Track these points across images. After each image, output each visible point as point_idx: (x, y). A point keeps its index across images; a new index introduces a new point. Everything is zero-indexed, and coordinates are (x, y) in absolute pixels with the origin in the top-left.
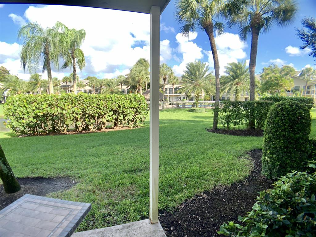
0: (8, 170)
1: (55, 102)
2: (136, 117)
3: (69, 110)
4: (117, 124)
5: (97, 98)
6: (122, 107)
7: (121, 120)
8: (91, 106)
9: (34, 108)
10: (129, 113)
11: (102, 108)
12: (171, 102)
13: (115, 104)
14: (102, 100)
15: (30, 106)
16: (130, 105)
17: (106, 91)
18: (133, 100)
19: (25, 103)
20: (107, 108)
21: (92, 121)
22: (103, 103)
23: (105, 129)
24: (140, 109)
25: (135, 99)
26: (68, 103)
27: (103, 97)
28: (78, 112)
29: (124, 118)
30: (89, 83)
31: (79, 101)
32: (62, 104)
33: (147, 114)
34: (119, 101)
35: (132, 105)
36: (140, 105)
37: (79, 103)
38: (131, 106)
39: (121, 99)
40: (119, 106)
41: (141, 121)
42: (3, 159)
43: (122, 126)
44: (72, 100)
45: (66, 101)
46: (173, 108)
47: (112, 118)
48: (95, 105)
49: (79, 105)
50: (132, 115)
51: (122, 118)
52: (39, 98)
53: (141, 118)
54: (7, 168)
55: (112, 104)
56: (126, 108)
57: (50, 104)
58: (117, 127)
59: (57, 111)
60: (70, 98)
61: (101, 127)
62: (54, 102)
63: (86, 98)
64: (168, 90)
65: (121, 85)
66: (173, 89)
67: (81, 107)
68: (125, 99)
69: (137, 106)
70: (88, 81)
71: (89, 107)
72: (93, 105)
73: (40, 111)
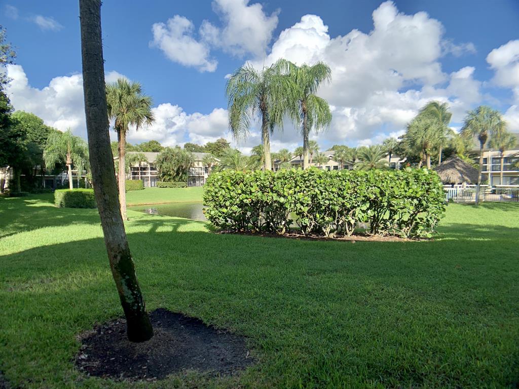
0: (135, 298)
1: (270, 183)
2: (417, 218)
3: (289, 197)
4: (375, 229)
5: (339, 176)
6: (387, 194)
7: (385, 221)
8: (328, 191)
9: (240, 192)
10: (403, 208)
11: (348, 196)
12: (495, 187)
13: (373, 188)
14: (348, 180)
15: (234, 189)
16: (406, 191)
17: (363, 167)
18: (412, 180)
19: (229, 184)
20: (358, 195)
21: (327, 219)
22: (351, 187)
23: (352, 234)
24: (428, 199)
25: (417, 178)
26: (289, 186)
27: (351, 175)
28: (304, 202)
29: (390, 218)
30: (334, 155)
31: (307, 182)
32: (280, 186)
33: (443, 213)
34: (383, 182)
35: (411, 191)
36: (427, 191)
37: (308, 185)
38: (408, 194)
39: (386, 179)
40: (382, 194)
41: (428, 226)
42: (127, 277)
43: (387, 232)
44: (296, 179)
45: (286, 181)
46: (503, 201)
47: (366, 216)
48: (334, 190)
49: (307, 189)
50: (409, 212)
51: (386, 216)
52: (248, 176)
53: (429, 219)
54: (133, 294)
55: (368, 188)
56: (396, 198)
57: (262, 185)
58: (375, 234)
59: (271, 197)
60: (293, 177)
61: (346, 230)
62: (268, 183)
63: (320, 177)
64: (490, 161)
65: (388, 157)
66: (503, 160)
67: (309, 193)
68: (396, 178)
69: (420, 193)
70: (333, 152)
71: (324, 193)
72: (330, 190)
73: (247, 196)
